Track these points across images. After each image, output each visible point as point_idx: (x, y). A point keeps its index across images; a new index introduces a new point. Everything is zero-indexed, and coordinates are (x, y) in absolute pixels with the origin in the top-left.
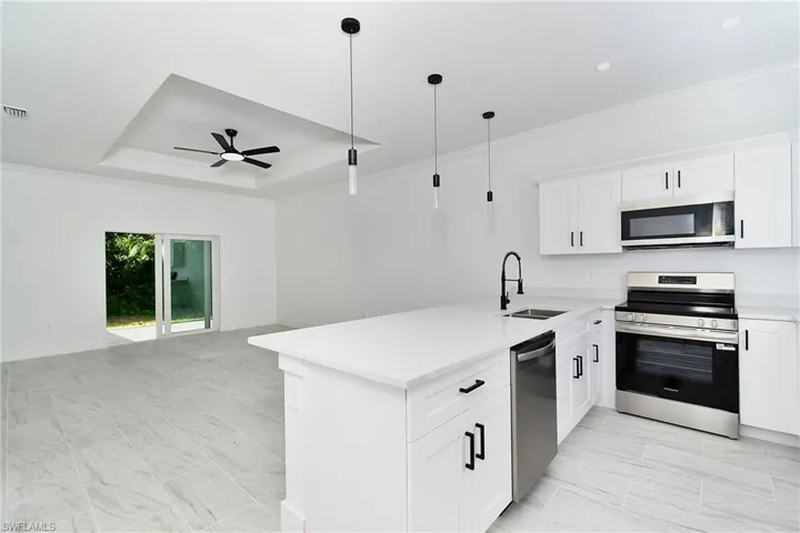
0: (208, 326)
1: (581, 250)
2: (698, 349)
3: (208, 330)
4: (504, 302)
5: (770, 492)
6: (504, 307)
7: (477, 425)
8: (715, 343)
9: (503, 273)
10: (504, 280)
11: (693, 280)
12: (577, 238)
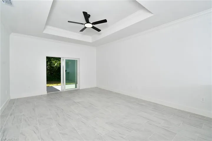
0: (76, 87)
3: (76, 89)
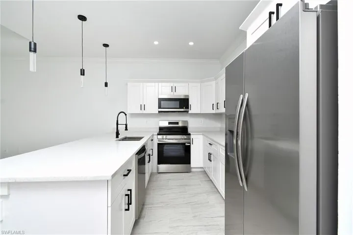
1: (145, 112)
2: (179, 146)
4: (118, 134)
5: (200, 185)
6: (117, 137)
7: (128, 190)
8: (185, 144)
9: (117, 121)
10: (117, 124)
11: (177, 123)
12: (143, 107)
